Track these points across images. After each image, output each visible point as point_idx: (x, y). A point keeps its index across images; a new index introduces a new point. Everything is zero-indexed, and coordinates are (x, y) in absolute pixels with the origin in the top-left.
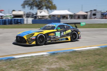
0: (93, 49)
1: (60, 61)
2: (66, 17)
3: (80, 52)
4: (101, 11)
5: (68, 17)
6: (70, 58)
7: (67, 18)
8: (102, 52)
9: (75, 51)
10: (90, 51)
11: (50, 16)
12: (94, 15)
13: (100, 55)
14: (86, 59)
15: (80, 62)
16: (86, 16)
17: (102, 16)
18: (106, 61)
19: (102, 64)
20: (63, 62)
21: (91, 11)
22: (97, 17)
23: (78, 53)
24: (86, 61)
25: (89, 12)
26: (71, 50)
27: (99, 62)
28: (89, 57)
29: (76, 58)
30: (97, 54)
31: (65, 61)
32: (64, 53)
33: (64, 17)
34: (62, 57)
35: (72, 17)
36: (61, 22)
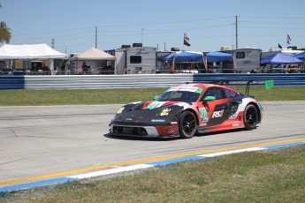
0: (132, 174)
3: (91, 185)
4: (155, 49)
8: (162, 180)
9: (76, 183)
10: (123, 178)
12: (136, 59)
13: (153, 192)
17: (160, 64)
21: (123, 47)
23: (85, 188)
26: (62, 179)
32: (37, 189)
35: (63, 68)
36: (28, 86)
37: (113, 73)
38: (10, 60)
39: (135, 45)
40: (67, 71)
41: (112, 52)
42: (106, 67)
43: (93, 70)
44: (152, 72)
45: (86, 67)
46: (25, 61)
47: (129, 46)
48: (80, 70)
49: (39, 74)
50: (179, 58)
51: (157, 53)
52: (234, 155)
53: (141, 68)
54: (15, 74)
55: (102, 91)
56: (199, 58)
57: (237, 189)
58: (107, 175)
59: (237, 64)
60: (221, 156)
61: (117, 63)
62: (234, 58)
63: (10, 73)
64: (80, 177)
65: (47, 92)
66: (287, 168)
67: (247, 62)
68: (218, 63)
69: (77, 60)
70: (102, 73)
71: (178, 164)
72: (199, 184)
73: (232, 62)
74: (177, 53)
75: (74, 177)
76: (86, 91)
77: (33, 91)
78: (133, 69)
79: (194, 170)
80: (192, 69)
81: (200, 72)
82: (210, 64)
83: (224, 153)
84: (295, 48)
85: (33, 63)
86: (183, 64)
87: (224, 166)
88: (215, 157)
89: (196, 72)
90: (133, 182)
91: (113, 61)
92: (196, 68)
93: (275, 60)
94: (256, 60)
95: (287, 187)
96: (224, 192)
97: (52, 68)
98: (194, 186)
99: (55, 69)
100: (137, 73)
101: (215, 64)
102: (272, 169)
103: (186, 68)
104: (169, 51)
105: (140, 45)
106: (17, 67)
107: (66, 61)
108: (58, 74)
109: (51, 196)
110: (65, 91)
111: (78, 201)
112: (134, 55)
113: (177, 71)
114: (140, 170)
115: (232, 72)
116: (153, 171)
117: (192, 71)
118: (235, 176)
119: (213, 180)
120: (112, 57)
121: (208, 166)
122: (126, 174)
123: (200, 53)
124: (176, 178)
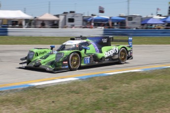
0: (66, 83)
1: (3, 108)
2: (19, 23)
3: (42, 89)
4: (82, 15)
5: (24, 23)
6: (23, 100)
7: (21, 26)
8: (82, 87)
9: (34, 88)
10: (61, 85)
12: (71, 20)
13: (78, 93)
14: (53, 102)
15: (41, 107)
16: (56, 23)
17: (85, 23)
18: (88, 104)
19: (80, 108)
20: (8, 109)
21: (65, 13)
22: (76, 26)
23: (38, 91)
24: (53, 105)
25: (61, 15)
26: (26, 85)
27: (75, 107)
28: (57, 96)
29: (35, 100)
30: (73, 92)
31: (13, 106)
32: (11, 91)
33: (15, 23)
34: (7, 100)
37: (58, 28)
39: (71, 12)
40: (33, 26)
41: (58, 16)
42: (54, 24)
44: (81, 27)
47: (67, 13)
48: (39, 26)
50: (96, 20)
51: (83, 17)
53: (74, 25)
56: (107, 20)
57: (125, 92)
59: (128, 24)
61: (60, 22)
62: (127, 20)
66: (154, 81)
67: (134, 23)
69: (38, 20)
71: (92, 78)
72: (103, 89)
74: (94, 17)
75: (33, 84)
76: (43, 37)
77: (12, 37)
78: (70, 26)
79: (101, 81)
82: (113, 23)
84: (160, 15)
86: (98, 23)
87: (118, 80)
88: (113, 75)
90: (67, 88)
91: (58, 21)
93: (150, 22)
94: (139, 21)
95: (153, 91)
96: (118, 94)
98: (101, 90)
99: (25, 25)
100: (72, 28)
101: (116, 24)
102: (145, 82)
103: (99, 26)
104: (90, 16)
105: (73, 12)
107: (31, 20)
109: (19, 94)
110: (31, 37)
111: (34, 97)
112: (70, 18)
113: (95, 27)
114: (70, 81)
115: (125, 28)
116: (79, 82)
118: (124, 85)
119: (111, 87)
120: (58, 18)
121: (109, 79)
122: (63, 83)
123: (108, 17)
124: (91, 86)
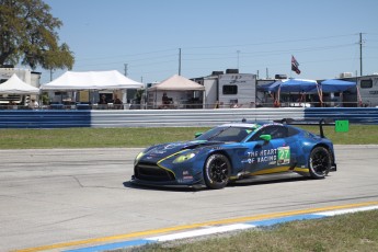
0: (228, 236)
4: (255, 76)
8: (266, 245)
9: (157, 247)
11: (43, 95)
12: (231, 90)
17: (261, 95)
21: (214, 73)
22: (240, 102)
25: (208, 78)
26: (140, 241)
35: (139, 100)
36: (95, 123)
37: (201, 107)
38: (73, 91)
39: (228, 71)
40: (144, 104)
41: (200, 80)
42: (192, 100)
43: (176, 103)
44: (251, 105)
45: (167, 99)
46: (92, 92)
47: (222, 73)
48: (160, 103)
49: (109, 108)
50: (285, 88)
51: (257, 81)
52: (360, 213)
53: (236, 101)
54: (79, 108)
55: (187, 129)
56: (312, 87)
58: (195, 238)
59: (362, 95)
60: (343, 215)
61: (206, 94)
62: (358, 87)
63: (73, 107)
64: (162, 239)
65: (119, 131)
67: (376, 93)
68: (337, 94)
69: (156, 90)
70: (188, 107)
71: (287, 224)
73: (356, 93)
74: (284, 81)
75: (154, 239)
76: (168, 129)
77: (101, 129)
78: (227, 102)
79: (309, 232)
80: (303, 101)
81: (313, 105)
82: (326, 95)
83: (347, 211)
85: (101, 95)
86: (291, 95)
87: (348, 229)
88: (335, 216)
89: (308, 105)
90: (230, 247)
91: (201, 92)
92: (308, 101)
97: (124, 100)
99: (128, 102)
100: (231, 106)
101: (332, 96)
103: (294, 101)
104: (273, 78)
105: (236, 71)
106: (81, 100)
107: (141, 92)
108: (132, 108)
110: (141, 129)
112: (228, 83)
113: (283, 104)
114: (237, 231)
115: (355, 105)
116: (254, 233)
117: (303, 104)
118: (362, 241)
120: (200, 86)
121: (327, 227)
122: (220, 236)
123: (314, 81)
124: (285, 242)
